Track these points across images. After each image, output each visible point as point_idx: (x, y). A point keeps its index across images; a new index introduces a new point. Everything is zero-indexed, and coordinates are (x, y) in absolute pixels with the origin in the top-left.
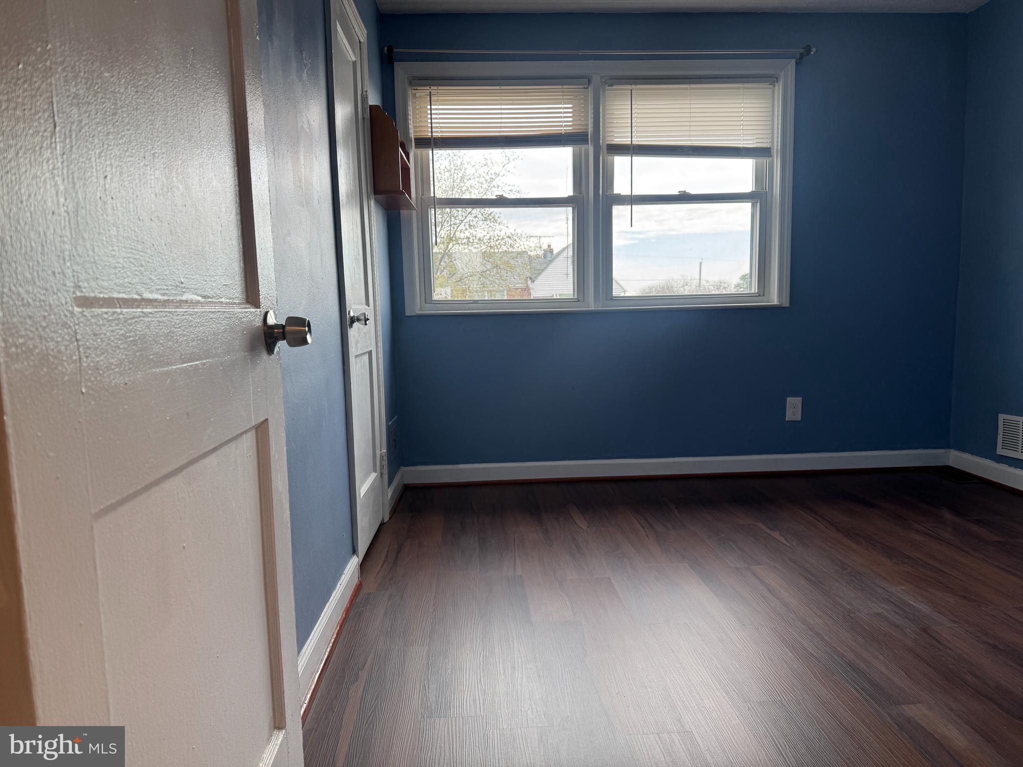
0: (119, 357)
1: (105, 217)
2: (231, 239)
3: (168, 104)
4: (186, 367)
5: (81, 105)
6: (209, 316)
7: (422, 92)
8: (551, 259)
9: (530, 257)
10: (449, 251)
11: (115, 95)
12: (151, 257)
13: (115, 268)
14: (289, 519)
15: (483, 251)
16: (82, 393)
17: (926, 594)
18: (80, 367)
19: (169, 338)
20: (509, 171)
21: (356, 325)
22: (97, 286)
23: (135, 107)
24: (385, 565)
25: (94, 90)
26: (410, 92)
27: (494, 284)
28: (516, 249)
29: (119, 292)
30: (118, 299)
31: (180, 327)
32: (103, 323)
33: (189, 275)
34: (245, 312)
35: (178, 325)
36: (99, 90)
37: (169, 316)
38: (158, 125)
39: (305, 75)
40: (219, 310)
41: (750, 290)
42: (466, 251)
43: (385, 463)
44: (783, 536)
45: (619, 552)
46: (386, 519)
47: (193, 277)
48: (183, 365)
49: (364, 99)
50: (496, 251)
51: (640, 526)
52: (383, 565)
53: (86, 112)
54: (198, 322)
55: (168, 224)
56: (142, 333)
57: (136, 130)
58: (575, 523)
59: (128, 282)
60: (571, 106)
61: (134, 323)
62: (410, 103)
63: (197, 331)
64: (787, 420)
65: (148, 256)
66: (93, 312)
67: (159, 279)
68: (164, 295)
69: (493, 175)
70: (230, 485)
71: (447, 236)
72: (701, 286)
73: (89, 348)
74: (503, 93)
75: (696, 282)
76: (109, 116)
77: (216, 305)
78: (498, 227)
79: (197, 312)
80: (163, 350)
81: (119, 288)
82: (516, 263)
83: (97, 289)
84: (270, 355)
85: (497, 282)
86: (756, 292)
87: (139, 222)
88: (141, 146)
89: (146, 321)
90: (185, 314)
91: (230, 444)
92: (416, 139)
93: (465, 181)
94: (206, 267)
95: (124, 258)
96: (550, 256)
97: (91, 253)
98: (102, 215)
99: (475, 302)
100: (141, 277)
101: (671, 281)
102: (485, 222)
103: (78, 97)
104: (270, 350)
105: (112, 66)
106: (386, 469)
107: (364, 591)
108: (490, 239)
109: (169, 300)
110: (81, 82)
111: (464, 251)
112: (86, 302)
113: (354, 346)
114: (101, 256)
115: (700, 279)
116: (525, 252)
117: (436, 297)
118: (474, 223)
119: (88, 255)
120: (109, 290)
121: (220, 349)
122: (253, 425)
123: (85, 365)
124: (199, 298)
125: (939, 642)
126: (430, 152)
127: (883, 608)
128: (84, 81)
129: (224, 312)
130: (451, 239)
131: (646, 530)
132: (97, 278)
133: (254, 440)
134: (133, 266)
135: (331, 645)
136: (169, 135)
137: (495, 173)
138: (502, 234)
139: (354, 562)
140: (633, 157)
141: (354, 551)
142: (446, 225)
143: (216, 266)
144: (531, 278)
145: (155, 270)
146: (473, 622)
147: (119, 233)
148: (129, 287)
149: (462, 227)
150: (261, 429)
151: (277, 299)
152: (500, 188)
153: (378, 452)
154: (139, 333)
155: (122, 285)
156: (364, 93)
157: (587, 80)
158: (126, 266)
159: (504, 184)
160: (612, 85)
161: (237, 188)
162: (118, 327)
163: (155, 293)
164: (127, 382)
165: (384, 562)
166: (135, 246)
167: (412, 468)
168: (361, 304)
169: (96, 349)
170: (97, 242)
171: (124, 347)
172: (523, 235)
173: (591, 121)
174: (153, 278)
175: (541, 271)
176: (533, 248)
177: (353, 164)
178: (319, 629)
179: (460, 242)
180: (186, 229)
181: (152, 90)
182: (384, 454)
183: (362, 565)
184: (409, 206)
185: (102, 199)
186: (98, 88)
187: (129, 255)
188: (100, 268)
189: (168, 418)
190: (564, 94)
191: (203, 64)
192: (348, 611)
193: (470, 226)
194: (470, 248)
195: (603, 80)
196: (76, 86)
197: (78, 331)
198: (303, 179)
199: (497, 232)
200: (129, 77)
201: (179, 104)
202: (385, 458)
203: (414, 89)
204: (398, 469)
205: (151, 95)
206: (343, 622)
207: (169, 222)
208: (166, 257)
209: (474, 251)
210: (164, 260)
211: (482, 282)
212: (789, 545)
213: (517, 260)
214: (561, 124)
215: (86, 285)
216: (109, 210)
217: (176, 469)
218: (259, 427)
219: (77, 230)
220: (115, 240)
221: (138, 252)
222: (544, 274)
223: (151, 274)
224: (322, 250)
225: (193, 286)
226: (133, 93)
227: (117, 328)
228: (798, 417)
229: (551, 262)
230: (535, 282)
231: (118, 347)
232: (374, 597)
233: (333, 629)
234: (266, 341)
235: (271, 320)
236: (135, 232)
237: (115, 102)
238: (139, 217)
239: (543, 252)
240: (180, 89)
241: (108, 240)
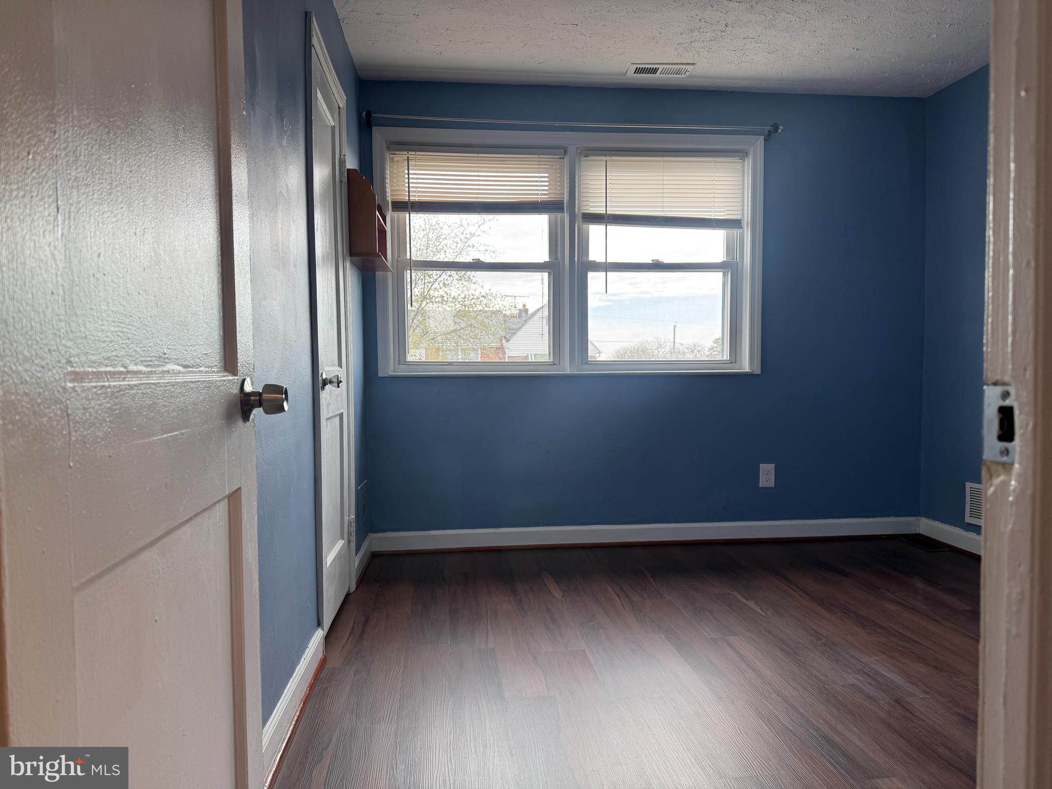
0: (105, 430)
1: (97, 293)
2: (212, 308)
3: (159, 181)
4: (166, 437)
5: (80, 187)
6: (190, 386)
7: (401, 157)
8: (526, 319)
9: (505, 315)
10: (422, 309)
11: (111, 175)
12: (137, 330)
13: (104, 342)
14: (257, 591)
15: (458, 309)
16: (70, 466)
17: (899, 664)
18: (69, 441)
19: (152, 409)
20: (484, 232)
21: (328, 387)
22: (87, 361)
23: (129, 186)
24: (351, 637)
25: (92, 172)
26: (388, 156)
27: (468, 342)
28: (491, 309)
29: (107, 366)
30: (105, 372)
31: (162, 398)
32: (92, 397)
33: (172, 345)
34: (223, 380)
35: (161, 396)
36: (97, 172)
37: (153, 388)
38: (149, 202)
39: (285, 142)
40: (198, 379)
41: (723, 357)
42: (440, 309)
43: (353, 529)
44: (759, 606)
45: (594, 623)
46: (353, 589)
47: (176, 348)
48: (164, 436)
49: (342, 163)
50: (471, 309)
51: (615, 595)
52: (348, 639)
53: (84, 193)
54: (180, 393)
55: (154, 296)
56: (127, 406)
57: (128, 208)
58: (550, 592)
59: (115, 355)
60: (547, 175)
61: (120, 396)
62: (388, 167)
63: (177, 402)
64: (760, 486)
65: (135, 328)
66: (83, 387)
67: (144, 350)
68: (147, 367)
69: (468, 235)
70: (202, 556)
71: (421, 295)
72: (676, 348)
73: (78, 422)
74: (481, 160)
75: (669, 345)
76: (105, 196)
77: (196, 374)
78: (473, 286)
79: (179, 382)
80: (145, 422)
81: (107, 361)
82: (491, 322)
83: (86, 363)
84: (246, 422)
85: (472, 340)
86: (728, 359)
87: (127, 296)
88: (132, 222)
89: (131, 394)
90: (167, 385)
91: (204, 514)
92: (393, 203)
93: (441, 240)
94: (188, 337)
95: (113, 332)
96: (526, 316)
97: (83, 329)
98: (95, 292)
99: (450, 364)
100: (127, 350)
101: (645, 343)
102: (460, 282)
103: (78, 179)
104: (246, 416)
105: (110, 148)
106: (354, 536)
107: (330, 665)
108: (465, 298)
109: (152, 371)
110: (81, 165)
111: (438, 309)
112: (78, 377)
113: (325, 409)
114: (92, 331)
115: (674, 342)
116: (499, 311)
117: (409, 358)
118: (449, 282)
119: (80, 331)
120: (97, 363)
121: (198, 418)
122: (227, 493)
123: (73, 439)
124: (180, 368)
125: (911, 713)
126: (407, 215)
127: (857, 679)
128: (84, 164)
129: (204, 381)
130: (425, 298)
131: (622, 599)
132: (87, 353)
133: (227, 508)
134: (120, 339)
135: (294, 723)
136: (159, 210)
137: (470, 233)
138: (477, 293)
139: (319, 635)
140: (607, 226)
141: (319, 624)
142: (420, 283)
143: (197, 336)
144: (505, 338)
145: (141, 342)
146: (443, 699)
147: (109, 307)
148: (116, 360)
149: (436, 285)
150: (234, 498)
151: (254, 366)
152: (475, 248)
153: (346, 518)
154: (124, 406)
155: (108, 358)
156: (342, 157)
157: (563, 151)
158: (114, 339)
159: (479, 244)
160: (587, 156)
161: (220, 258)
162: (106, 401)
163: (140, 365)
164: (111, 454)
165: (350, 635)
166: (123, 320)
167: (381, 535)
168: (334, 365)
169: (85, 422)
170: (89, 318)
171: (110, 420)
172: (498, 295)
173: (566, 191)
174: (138, 349)
175: (515, 331)
176: (508, 308)
177: (330, 226)
178: (282, 706)
179: (434, 300)
180: (170, 301)
181: (145, 169)
182: (352, 521)
183: (327, 638)
184: (385, 268)
185: (95, 275)
186: (96, 170)
187: (117, 329)
188: (90, 342)
189: (148, 490)
190: (541, 163)
191: (193, 141)
192: (312, 687)
193: (444, 284)
194: (444, 306)
195: (578, 151)
196: (76, 169)
197: (69, 406)
198: (280, 243)
199: (471, 292)
200: (124, 158)
201: (169, 180)
202: (354, 525)
203: (392, 154)
204: (367, 536)
205: (144, 173)
206: (306, 699)
207: (155, 295)
208: (151, 329)
209: (448, 309)
210: (149, 332)
211: (456, 340)
212: (763, 614)
213: (491, 319)
214: (538, 192)
215: (77, 359)
216: (101, 286)
217: (154, 540)
218: (231, 496)
219: (71, 307)
220: (106, 315)
221: (125, 325)
222: (519, 333)
223: (136, 346)
224: (297, 313)
225: (175, 356)
226: (128, 173)
227: (104, 401)
228: (772, 484)
229: (526, 321)
230: (510, 342)
231: (105, 420)
232: (340, 672)
233: (296, 706)
234: (242, 409)
235: (248, 388)
236: (123, 306)
237: (110, 182)
238: (128, 291)
239: (518, 311)
240: (170, 166)
241: (99, 315)
